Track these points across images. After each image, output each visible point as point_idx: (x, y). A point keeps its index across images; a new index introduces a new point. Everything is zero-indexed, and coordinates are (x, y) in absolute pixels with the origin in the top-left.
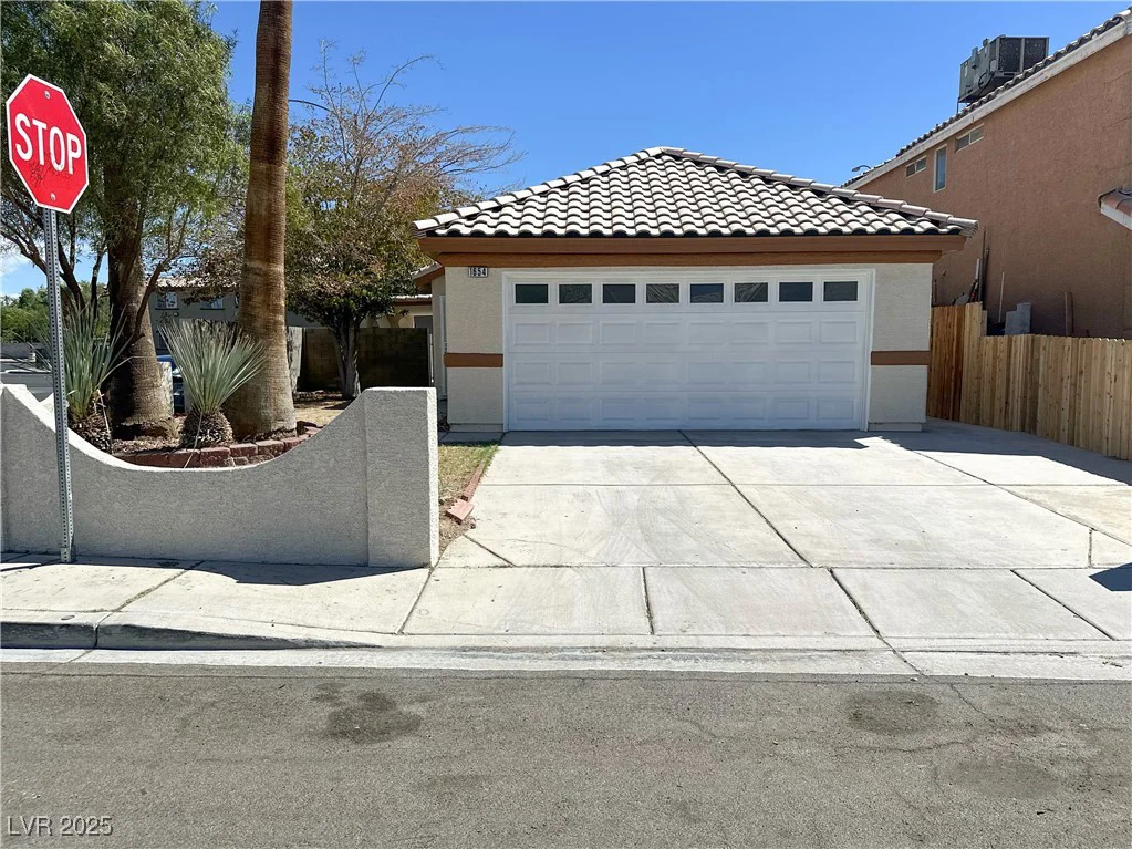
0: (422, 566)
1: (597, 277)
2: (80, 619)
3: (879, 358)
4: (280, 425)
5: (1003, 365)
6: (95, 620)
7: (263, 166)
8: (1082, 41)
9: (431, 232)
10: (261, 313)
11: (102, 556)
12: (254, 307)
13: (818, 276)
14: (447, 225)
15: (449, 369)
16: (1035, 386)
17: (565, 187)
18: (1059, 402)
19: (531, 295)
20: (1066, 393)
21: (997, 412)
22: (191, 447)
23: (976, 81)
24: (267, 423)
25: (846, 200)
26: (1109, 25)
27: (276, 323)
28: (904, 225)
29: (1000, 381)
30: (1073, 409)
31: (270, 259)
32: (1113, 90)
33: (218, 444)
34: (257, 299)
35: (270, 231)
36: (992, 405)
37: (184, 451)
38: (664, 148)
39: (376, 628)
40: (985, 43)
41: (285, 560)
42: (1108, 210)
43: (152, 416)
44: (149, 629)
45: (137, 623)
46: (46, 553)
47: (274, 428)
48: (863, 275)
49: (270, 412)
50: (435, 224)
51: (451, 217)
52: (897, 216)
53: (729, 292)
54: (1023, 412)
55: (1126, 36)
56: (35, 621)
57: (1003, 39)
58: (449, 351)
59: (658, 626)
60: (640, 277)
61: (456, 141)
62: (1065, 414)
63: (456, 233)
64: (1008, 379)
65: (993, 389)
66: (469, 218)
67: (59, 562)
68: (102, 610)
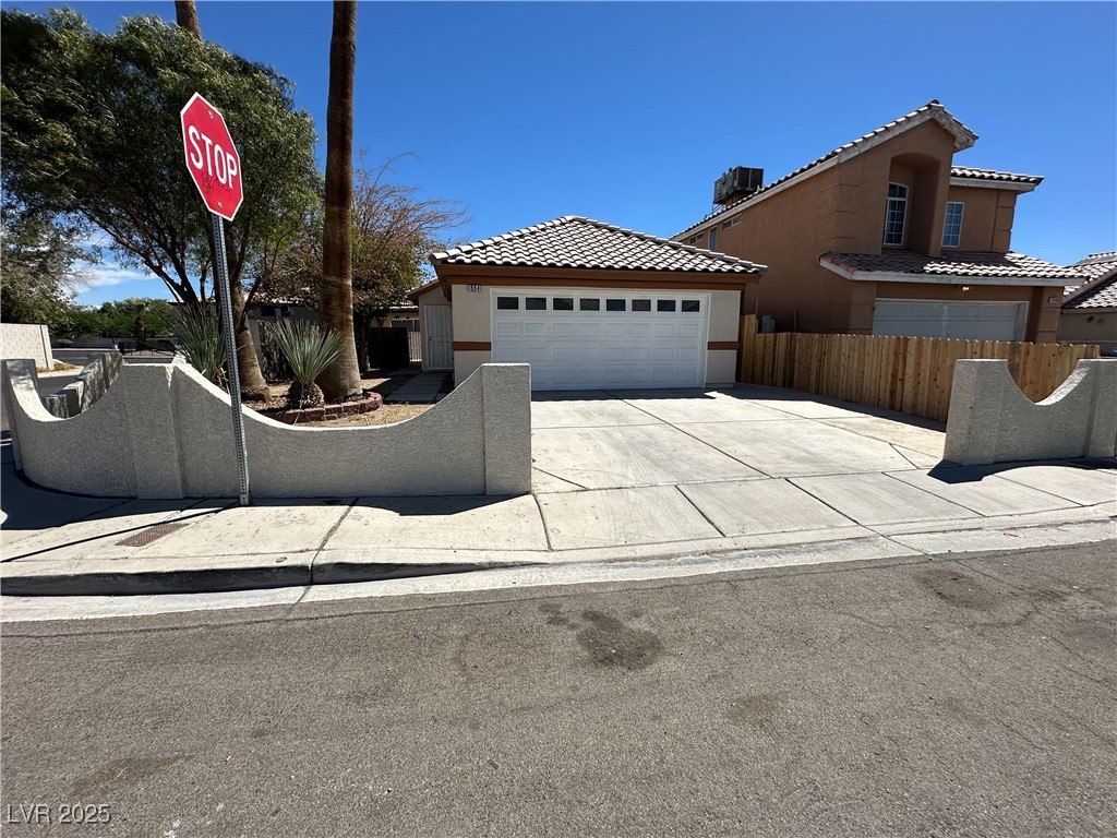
0: (527, 493)
1: (550, 293)
2: (292, 561)
3: (712, 346)
4: (354, 391)
5: (771, 350)
6: (305, 560)
7: (336, 209)
8: (811, 166)
9: (444, 261)
10: (338, 314)
11: (271, 498)
12: (332, 309)
13: (679, 296)
14: (454, 257)
15: (456, 353)
16: (792, 362)
17: (522, 236)
18: (809, 370)
19: (508, 304)
20: (814, 365)
21: (766, 375)
22: (298, 408)
23: (725, 191)
24: (345, 390)
25: (674, 247)
26: (828, 157)
27: (348, 320)
28: (729, 267)
29: (768, 358)
30: (818, 373)
31: (343, 275)
32: (826, 195)
33: (315, 406)
34: (335, 303)
35: (342, 255)
36: (763, 372)
37: (292, 411)
38: (574, 217)
39: (531, 548)
40: (730, 170)
41: (422, 493)
42: (824, 263)
43: (254, 386)
44: (358, 565)
45: (346, 560)
46: (221, 498)
47: (350, 393)
48: (702, 296)
49: (346, 383)
50: (446, 255)
51: (457, 252)
52: (722, 263)
53: (629, 305)
54: (784, 376)
55: (838, 164)
56: (252, 565)
57: (741, 168)
58: (456, 340)
59: (724, 532)
60: (576, 294)
61: (428, 209)
62: (813, 377)
63: (461, 262)
64: (774, 358)
65: (763, 363)
66: (467, 252)
67: (238, 505)
68: (308, 550)
